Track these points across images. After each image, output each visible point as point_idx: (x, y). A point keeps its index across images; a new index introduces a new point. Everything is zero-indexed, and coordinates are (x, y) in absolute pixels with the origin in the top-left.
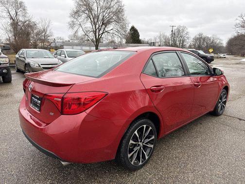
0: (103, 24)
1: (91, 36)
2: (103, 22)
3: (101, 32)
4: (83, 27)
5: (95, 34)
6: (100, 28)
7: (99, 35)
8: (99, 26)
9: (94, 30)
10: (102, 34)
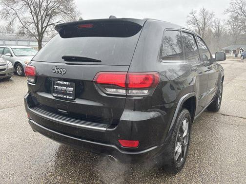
0: (47, 15)
1: (32, 28)
2: (47, 13)
3: (45, 24)
4: (21, 16)
5: (37, 27)
6: (43, 18)
7: (42, 28)
8: (42, 17)
9: (36, 21)
10: (46, 27)
